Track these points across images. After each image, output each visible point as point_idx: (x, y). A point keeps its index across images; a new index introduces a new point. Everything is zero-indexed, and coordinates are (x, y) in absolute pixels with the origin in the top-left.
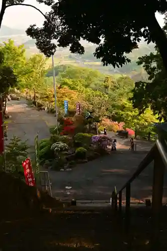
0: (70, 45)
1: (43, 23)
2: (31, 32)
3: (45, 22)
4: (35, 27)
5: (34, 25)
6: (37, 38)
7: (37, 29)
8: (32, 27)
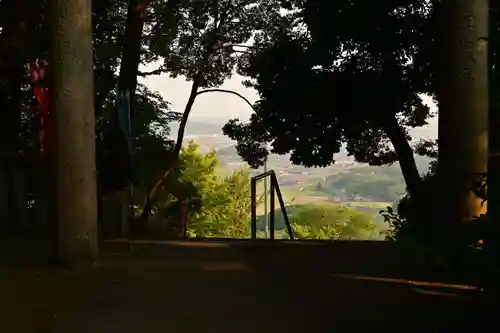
0: (291, 152)
1: (250, 117)
2: (231, 129)
3: (253, 115)
4: (237, 123)
5: (236, 120)
6: (239, 140)
7: (239, 126)
8: (232, 122)
